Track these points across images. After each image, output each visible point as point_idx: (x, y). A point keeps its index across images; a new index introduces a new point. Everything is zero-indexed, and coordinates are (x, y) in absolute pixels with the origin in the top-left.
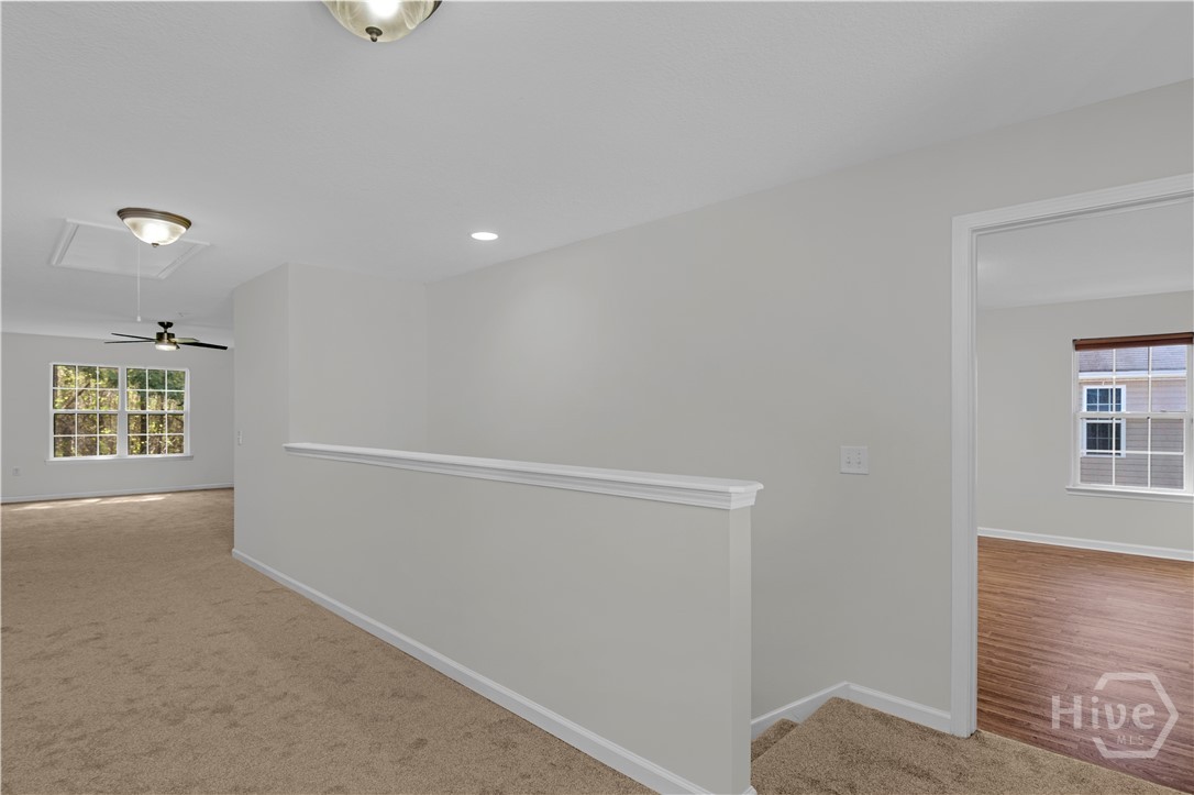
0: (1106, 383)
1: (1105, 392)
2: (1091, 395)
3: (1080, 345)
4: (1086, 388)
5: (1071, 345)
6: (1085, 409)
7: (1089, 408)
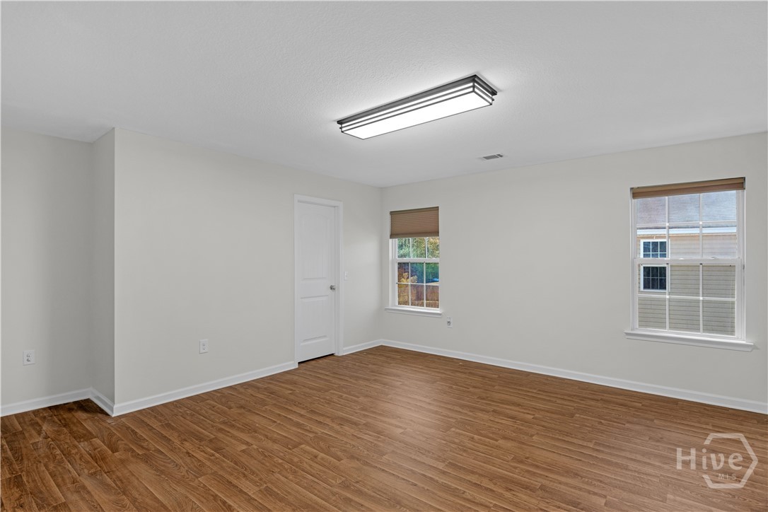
0: (657, 237)
1: (655, 244)
2: (646, 245)
3: (637, 193)
4: (642, 241)
5: (629, 194)
6: (642, 256)
7: (645, 256)
